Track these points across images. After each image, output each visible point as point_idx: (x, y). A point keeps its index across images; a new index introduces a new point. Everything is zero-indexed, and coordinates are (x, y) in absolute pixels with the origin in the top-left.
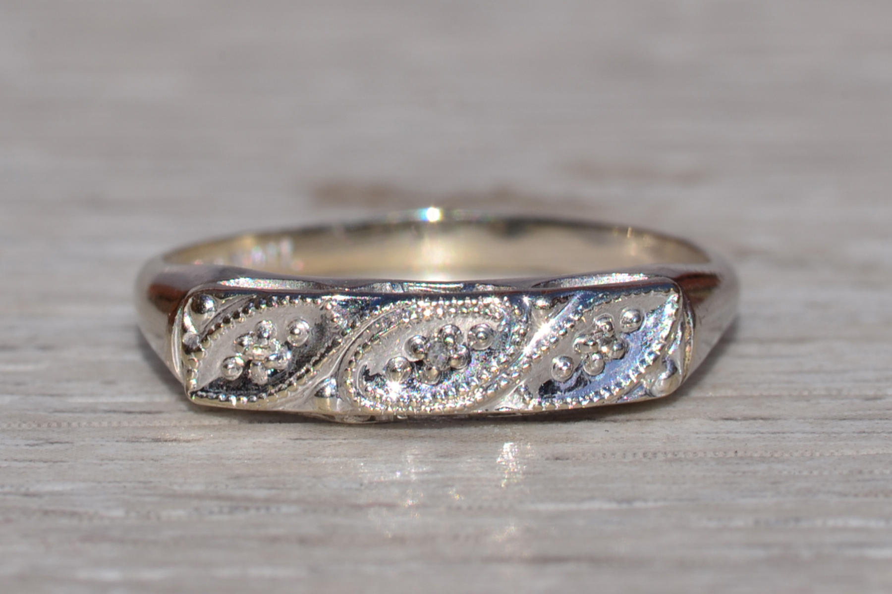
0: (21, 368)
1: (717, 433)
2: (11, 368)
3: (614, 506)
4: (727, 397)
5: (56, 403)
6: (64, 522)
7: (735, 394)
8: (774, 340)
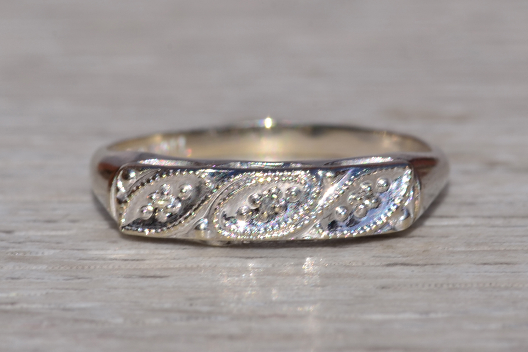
0: (60, 233)
1: (479, 272)
2: (53, 233)
3: (417, 316)
4: (484, 251)
5: (81, 254)
6: (87, 326)
7: (489, 249)
8: (512, 217)
